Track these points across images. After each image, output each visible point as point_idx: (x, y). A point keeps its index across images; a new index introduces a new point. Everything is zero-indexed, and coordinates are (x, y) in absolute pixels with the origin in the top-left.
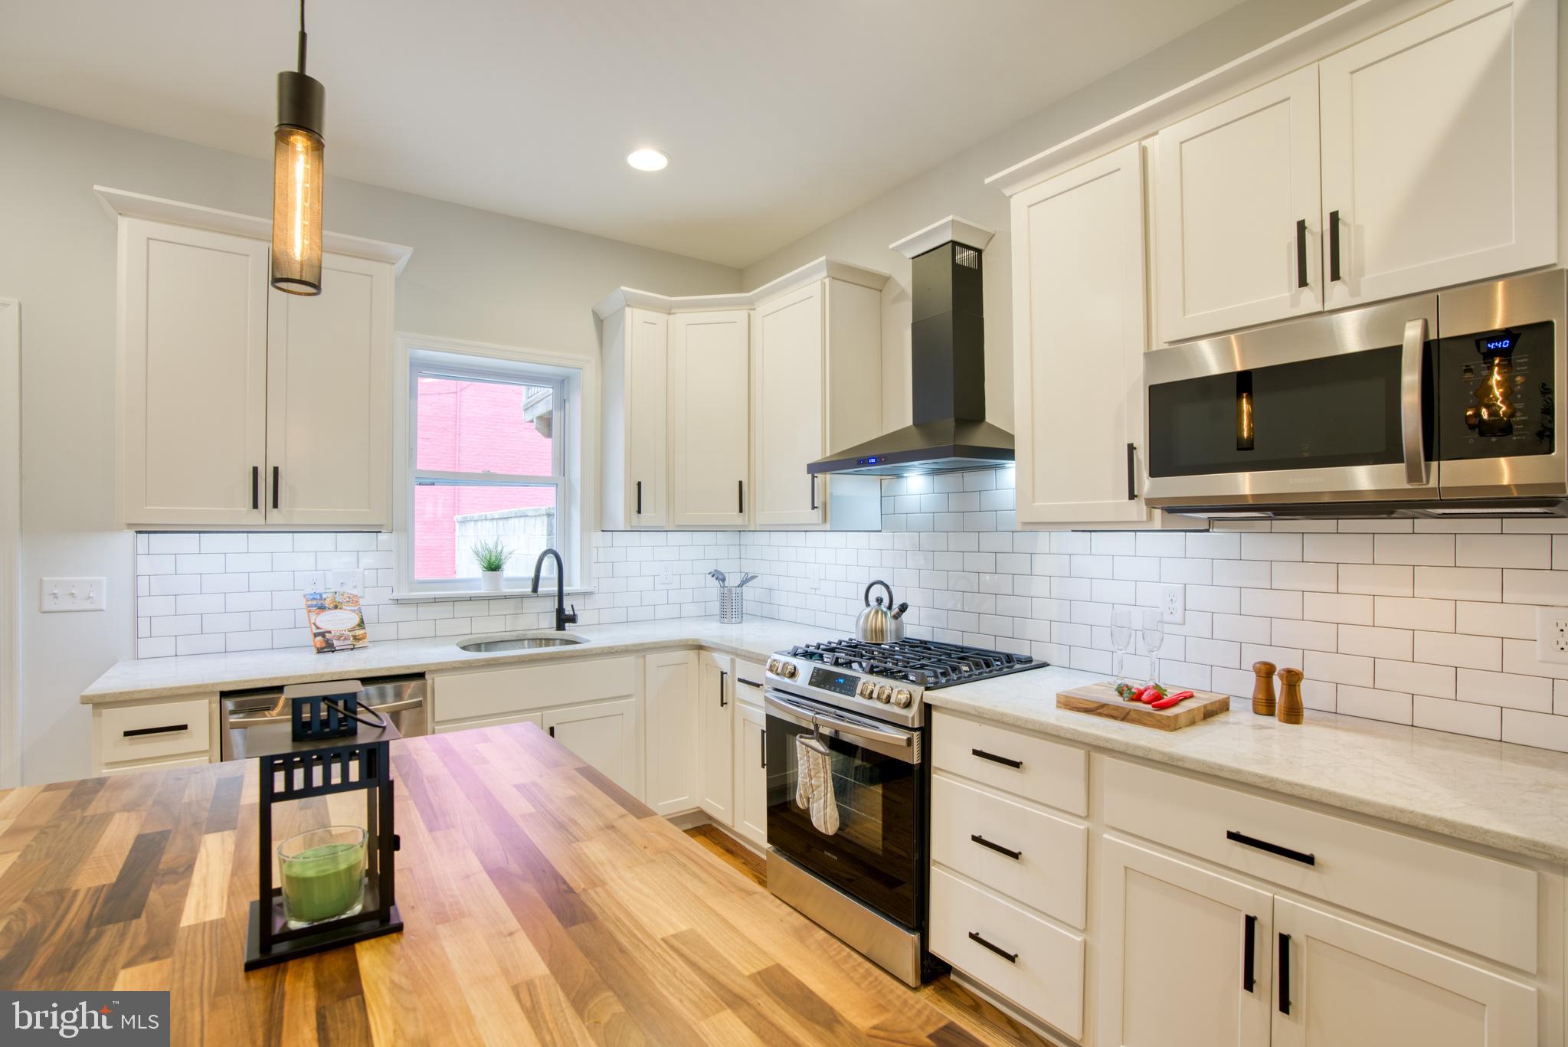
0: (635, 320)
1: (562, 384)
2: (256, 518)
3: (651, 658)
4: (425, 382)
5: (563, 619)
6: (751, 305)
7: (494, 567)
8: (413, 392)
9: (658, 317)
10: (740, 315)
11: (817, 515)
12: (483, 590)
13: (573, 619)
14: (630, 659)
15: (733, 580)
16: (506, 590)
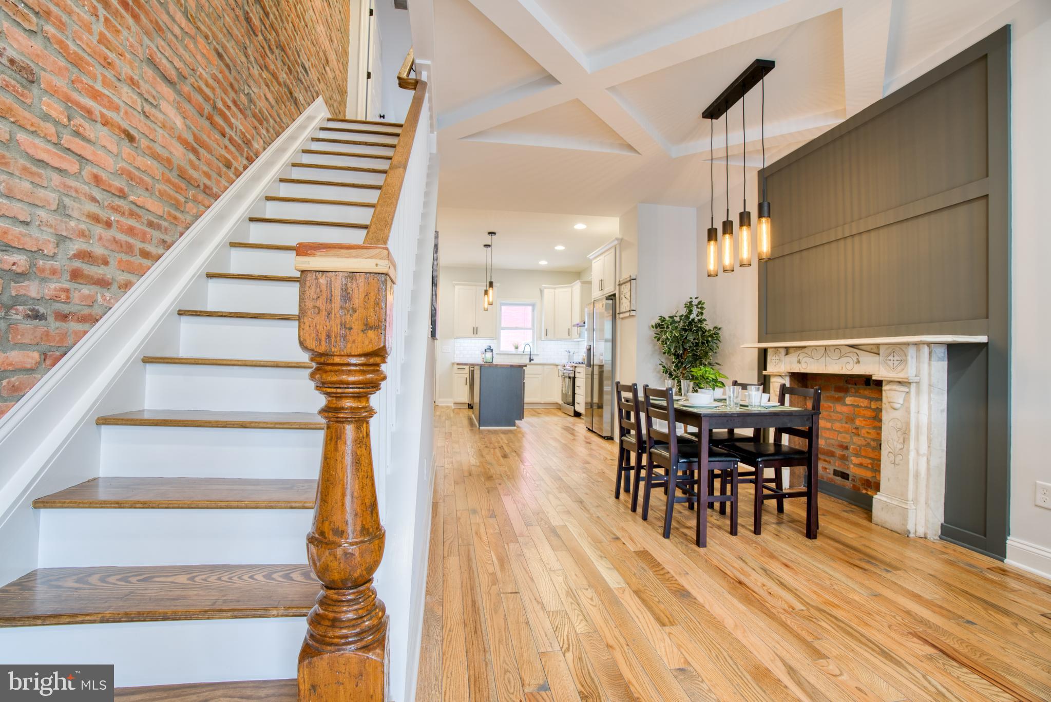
0: (546, 291)
1: (533, 305)
2: (474, 336)
3: (546, 367)
4: (503, 307)
5: (531, 360)
6: (572, 287)
7: (517, 348)
8: (501, 310)
9: (553, 290)
10: (570, 289)
11: (578, 336)
12: (514, 352)
13: (533, 360)
14: (540, 367)
15: (571, 353)
16: (519, 353)
